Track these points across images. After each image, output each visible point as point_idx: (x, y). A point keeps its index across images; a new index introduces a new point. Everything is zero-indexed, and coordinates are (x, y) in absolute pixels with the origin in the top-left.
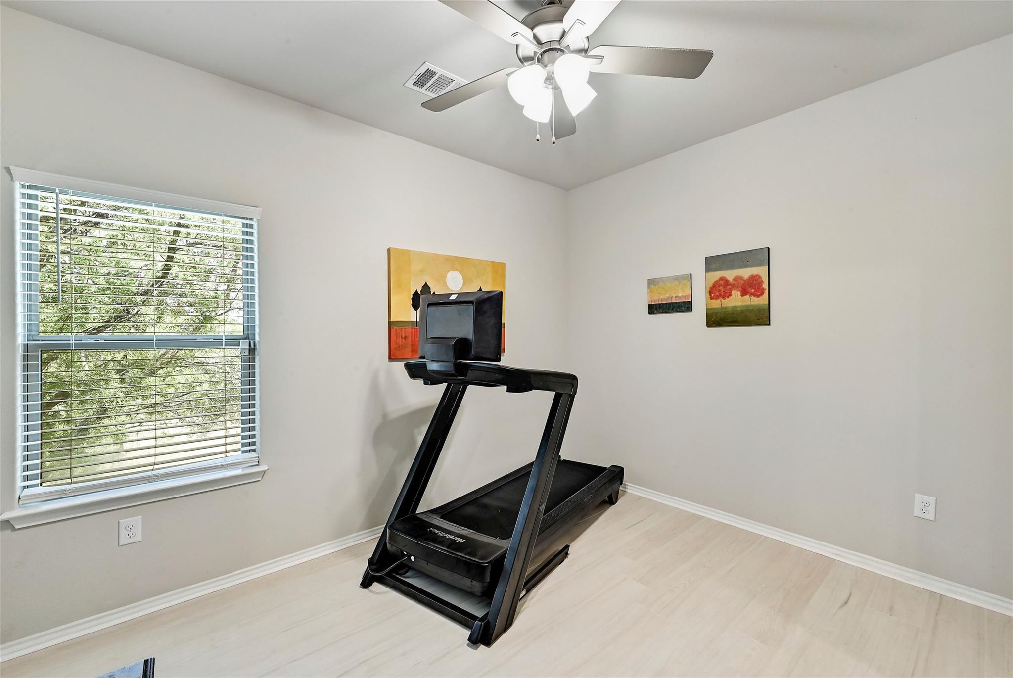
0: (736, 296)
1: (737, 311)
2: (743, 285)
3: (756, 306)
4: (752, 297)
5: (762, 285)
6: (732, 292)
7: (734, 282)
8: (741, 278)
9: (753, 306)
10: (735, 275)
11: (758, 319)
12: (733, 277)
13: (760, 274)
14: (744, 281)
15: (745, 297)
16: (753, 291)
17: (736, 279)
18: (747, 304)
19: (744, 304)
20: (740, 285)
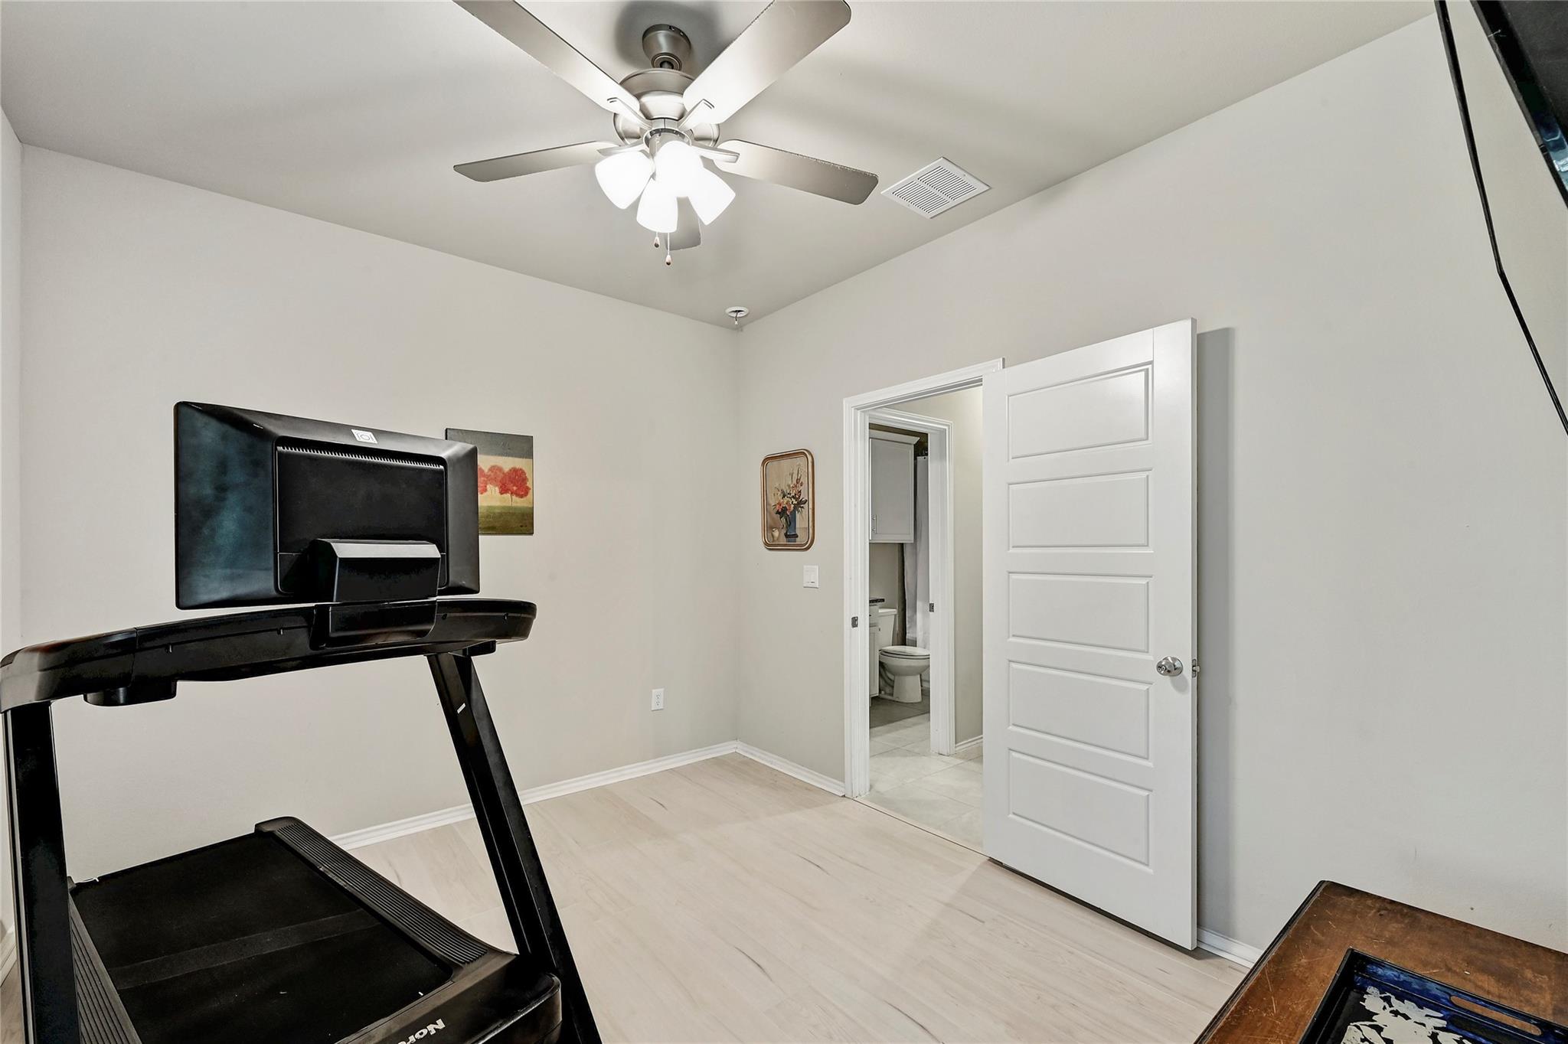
0: (493, 493)
1: (494, 513)
2: (502, 479)
3: (520, 508)
4: (514, 497)
5: (526, 483)
6: (488, 486)
7: (490, 472)
8: (500, 469)
9: (515, 508)
10: (493, 464)
11: (521, 526)
12: (489, 467)
13: (524, 469)
14: (503, 473)
15: (505, 495)
16: (515, 488)
17: (493, 469)
18: (508, 505)
19: (504, 504)
20: (499, 479)
